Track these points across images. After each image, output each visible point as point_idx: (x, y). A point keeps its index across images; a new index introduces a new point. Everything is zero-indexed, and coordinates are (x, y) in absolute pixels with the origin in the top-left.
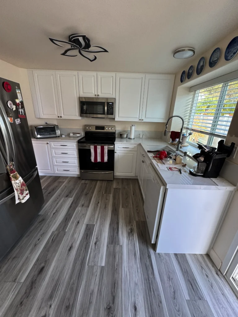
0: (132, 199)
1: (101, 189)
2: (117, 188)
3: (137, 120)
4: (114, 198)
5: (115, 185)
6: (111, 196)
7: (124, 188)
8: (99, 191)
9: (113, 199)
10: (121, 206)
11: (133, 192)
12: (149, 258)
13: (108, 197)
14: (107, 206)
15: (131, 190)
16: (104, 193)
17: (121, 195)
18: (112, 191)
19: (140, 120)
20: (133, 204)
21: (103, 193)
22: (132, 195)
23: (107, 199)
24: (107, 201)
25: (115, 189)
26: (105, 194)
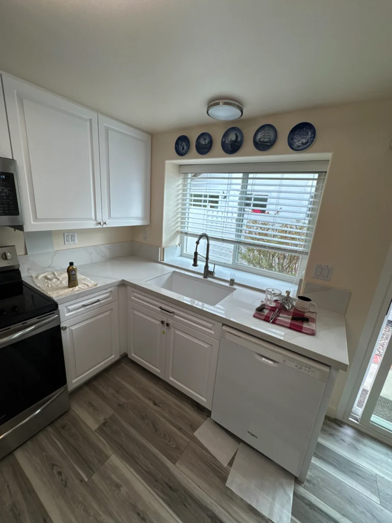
0: (164, 417)
1: (60, 473)
2: (104, 424)
3: (91, 225)
4: (130, 458)
5: (90, 421)
6: (115, 460)
7: (120, 405)
8: (63, 487)
9: (131, 466)
10: (169, 464)
11: (150, 399)
12: (315, 510)
13: (113, 476)
14: (140, 507)
15: (138, 398)
16: (89, 476)
17: (132, 431)
18: (102, 443)
19: (100, 223)
20: (180, 429)
21: (82, 481)
22: (155, 407)
23: (118, 486)
24: (124, 489)
25: (102, 429)
26: (95, 477)
